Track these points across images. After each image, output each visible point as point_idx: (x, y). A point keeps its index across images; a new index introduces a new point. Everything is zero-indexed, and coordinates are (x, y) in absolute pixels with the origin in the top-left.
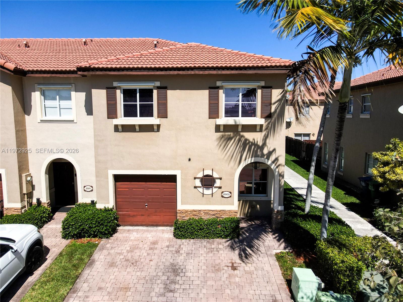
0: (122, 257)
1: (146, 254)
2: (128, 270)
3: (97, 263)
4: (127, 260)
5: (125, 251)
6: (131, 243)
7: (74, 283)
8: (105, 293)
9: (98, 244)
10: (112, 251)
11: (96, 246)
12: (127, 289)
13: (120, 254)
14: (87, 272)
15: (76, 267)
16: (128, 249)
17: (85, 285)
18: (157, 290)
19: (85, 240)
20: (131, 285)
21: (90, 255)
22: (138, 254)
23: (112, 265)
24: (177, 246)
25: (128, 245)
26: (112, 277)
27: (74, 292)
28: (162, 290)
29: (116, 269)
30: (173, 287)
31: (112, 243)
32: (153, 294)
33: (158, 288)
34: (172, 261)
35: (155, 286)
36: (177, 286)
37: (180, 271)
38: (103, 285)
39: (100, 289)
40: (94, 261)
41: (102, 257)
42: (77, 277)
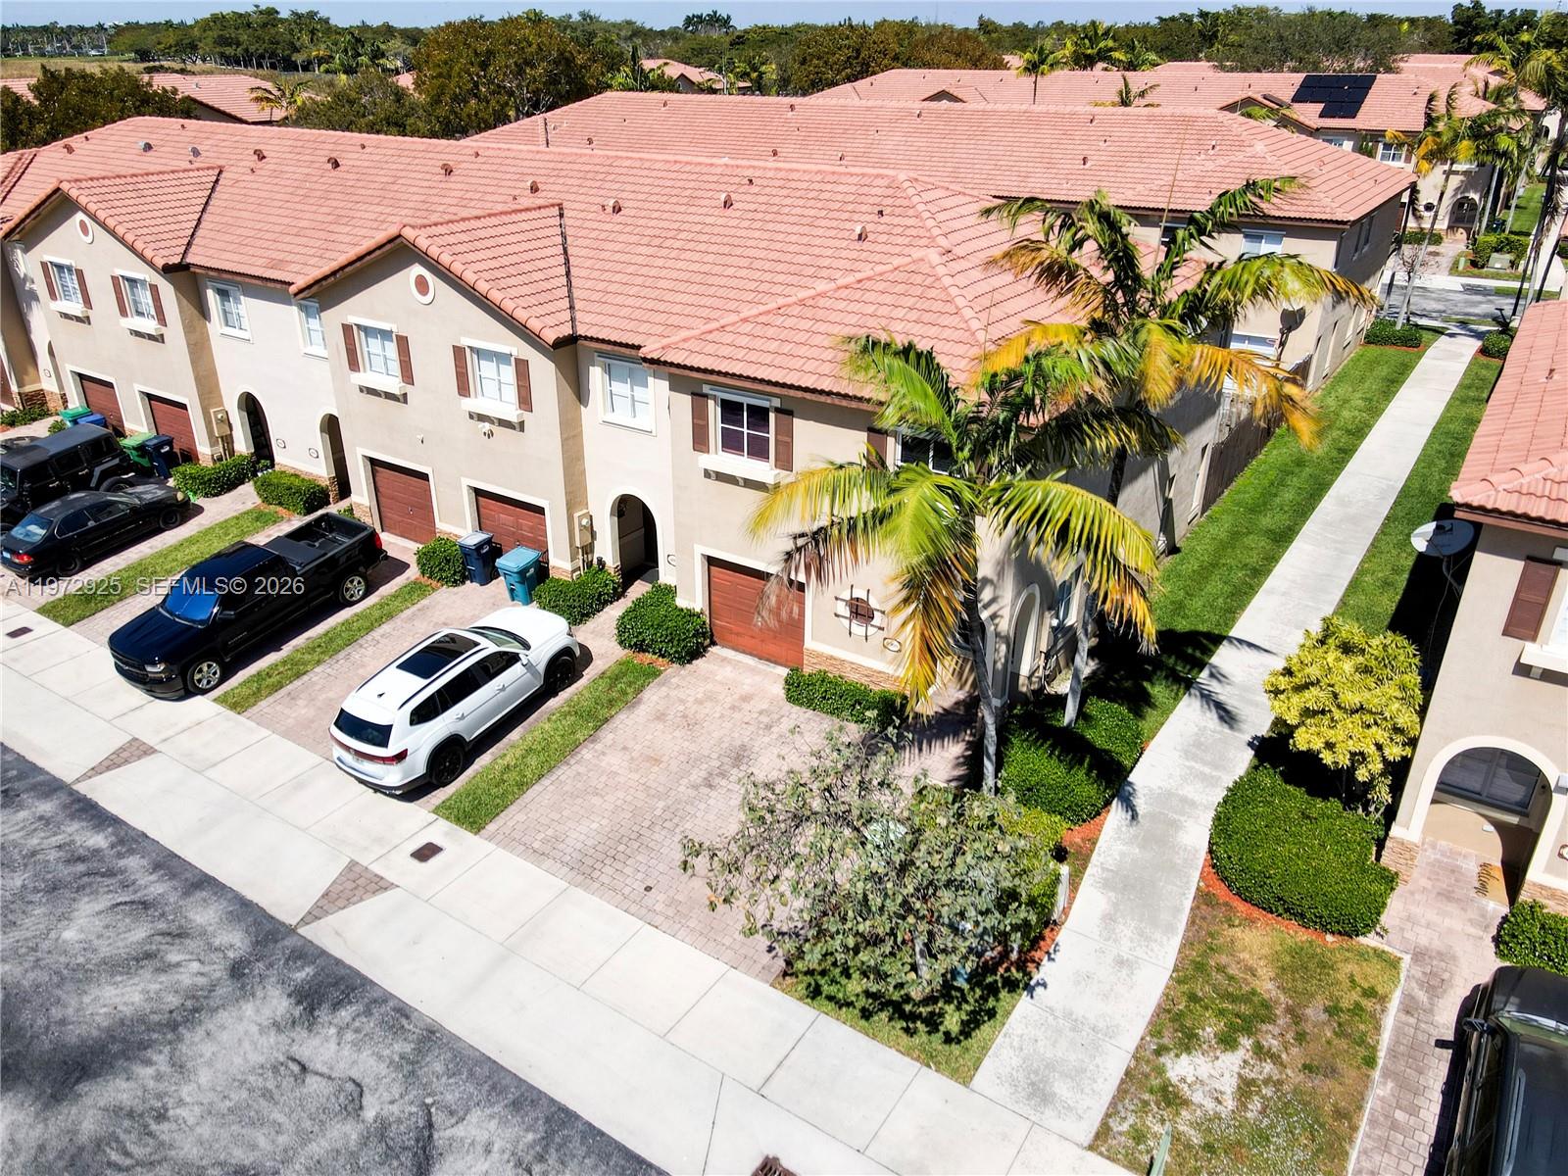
0: (681, 708)
1: (717, 715)
2: (677, 733)
3: (642, 707)
4: (685, 716)
5: (691, 699)
6: (710, 686)
7: (597, 728)
8: (627, 757)
9: (661, 672)
10: (673, 693)
11: (656, 674)
12: (657, 761)
13: (682, 701)
14: (622, 716)
15: (611, 703)
16: (699, 696)
17: (611, 736)
18: (693, 778)
19: (649, 657)
20: (664, 759)
21: (639, 691)
22: (707, 711)
23: (660, 717)
24: (776, 717)
25: (701, 690)
26: (649, 737)
27: (593, 742)
28: (699, 781)
29: (660, 726)
30: (717, 780)
31: (684, 678)
32: (684, 781)
33: (698, 776)
34: (746, 740)
35: (695, 772)
36: (724, 782)
37: (745, 760)
38: (630, 744)
39: (625, 748)
40: (639, 702)
41: (655, 698)
42: (606, 720)
